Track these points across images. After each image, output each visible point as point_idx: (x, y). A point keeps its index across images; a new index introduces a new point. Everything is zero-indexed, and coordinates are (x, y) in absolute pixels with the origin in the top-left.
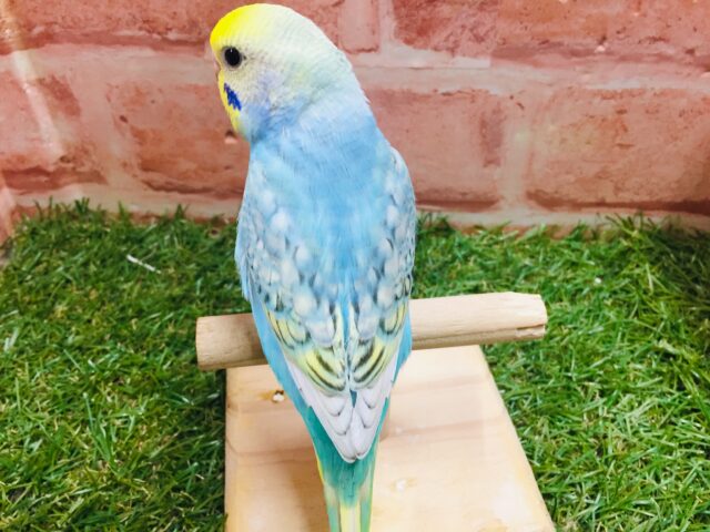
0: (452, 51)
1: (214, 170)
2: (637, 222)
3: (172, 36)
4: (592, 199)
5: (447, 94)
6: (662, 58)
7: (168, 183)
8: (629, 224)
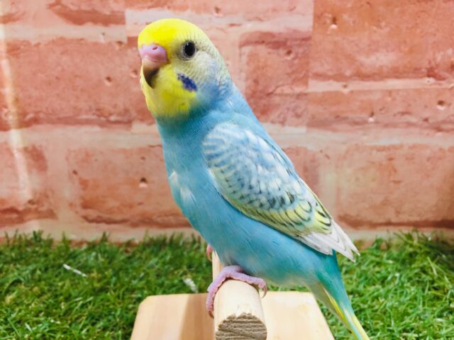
0: (283, 123)
1: (131, 206)
2: (415, 235)
3: (113, 118)
4: (382, 220)
6: (409, 124)
7: (98, 217)
8: (409, 237)
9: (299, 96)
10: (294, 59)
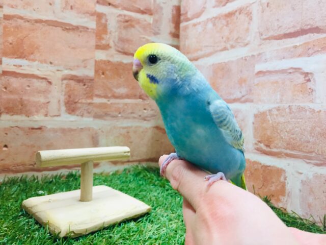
0: (82, 116)
5: (82, 129)
8: (137, 166)
9: (89, 104)
10: (87, 88)
